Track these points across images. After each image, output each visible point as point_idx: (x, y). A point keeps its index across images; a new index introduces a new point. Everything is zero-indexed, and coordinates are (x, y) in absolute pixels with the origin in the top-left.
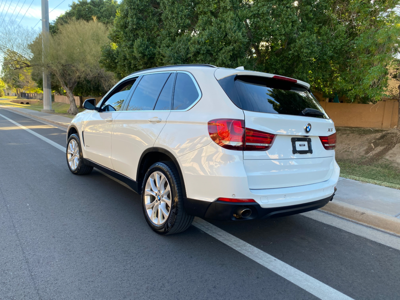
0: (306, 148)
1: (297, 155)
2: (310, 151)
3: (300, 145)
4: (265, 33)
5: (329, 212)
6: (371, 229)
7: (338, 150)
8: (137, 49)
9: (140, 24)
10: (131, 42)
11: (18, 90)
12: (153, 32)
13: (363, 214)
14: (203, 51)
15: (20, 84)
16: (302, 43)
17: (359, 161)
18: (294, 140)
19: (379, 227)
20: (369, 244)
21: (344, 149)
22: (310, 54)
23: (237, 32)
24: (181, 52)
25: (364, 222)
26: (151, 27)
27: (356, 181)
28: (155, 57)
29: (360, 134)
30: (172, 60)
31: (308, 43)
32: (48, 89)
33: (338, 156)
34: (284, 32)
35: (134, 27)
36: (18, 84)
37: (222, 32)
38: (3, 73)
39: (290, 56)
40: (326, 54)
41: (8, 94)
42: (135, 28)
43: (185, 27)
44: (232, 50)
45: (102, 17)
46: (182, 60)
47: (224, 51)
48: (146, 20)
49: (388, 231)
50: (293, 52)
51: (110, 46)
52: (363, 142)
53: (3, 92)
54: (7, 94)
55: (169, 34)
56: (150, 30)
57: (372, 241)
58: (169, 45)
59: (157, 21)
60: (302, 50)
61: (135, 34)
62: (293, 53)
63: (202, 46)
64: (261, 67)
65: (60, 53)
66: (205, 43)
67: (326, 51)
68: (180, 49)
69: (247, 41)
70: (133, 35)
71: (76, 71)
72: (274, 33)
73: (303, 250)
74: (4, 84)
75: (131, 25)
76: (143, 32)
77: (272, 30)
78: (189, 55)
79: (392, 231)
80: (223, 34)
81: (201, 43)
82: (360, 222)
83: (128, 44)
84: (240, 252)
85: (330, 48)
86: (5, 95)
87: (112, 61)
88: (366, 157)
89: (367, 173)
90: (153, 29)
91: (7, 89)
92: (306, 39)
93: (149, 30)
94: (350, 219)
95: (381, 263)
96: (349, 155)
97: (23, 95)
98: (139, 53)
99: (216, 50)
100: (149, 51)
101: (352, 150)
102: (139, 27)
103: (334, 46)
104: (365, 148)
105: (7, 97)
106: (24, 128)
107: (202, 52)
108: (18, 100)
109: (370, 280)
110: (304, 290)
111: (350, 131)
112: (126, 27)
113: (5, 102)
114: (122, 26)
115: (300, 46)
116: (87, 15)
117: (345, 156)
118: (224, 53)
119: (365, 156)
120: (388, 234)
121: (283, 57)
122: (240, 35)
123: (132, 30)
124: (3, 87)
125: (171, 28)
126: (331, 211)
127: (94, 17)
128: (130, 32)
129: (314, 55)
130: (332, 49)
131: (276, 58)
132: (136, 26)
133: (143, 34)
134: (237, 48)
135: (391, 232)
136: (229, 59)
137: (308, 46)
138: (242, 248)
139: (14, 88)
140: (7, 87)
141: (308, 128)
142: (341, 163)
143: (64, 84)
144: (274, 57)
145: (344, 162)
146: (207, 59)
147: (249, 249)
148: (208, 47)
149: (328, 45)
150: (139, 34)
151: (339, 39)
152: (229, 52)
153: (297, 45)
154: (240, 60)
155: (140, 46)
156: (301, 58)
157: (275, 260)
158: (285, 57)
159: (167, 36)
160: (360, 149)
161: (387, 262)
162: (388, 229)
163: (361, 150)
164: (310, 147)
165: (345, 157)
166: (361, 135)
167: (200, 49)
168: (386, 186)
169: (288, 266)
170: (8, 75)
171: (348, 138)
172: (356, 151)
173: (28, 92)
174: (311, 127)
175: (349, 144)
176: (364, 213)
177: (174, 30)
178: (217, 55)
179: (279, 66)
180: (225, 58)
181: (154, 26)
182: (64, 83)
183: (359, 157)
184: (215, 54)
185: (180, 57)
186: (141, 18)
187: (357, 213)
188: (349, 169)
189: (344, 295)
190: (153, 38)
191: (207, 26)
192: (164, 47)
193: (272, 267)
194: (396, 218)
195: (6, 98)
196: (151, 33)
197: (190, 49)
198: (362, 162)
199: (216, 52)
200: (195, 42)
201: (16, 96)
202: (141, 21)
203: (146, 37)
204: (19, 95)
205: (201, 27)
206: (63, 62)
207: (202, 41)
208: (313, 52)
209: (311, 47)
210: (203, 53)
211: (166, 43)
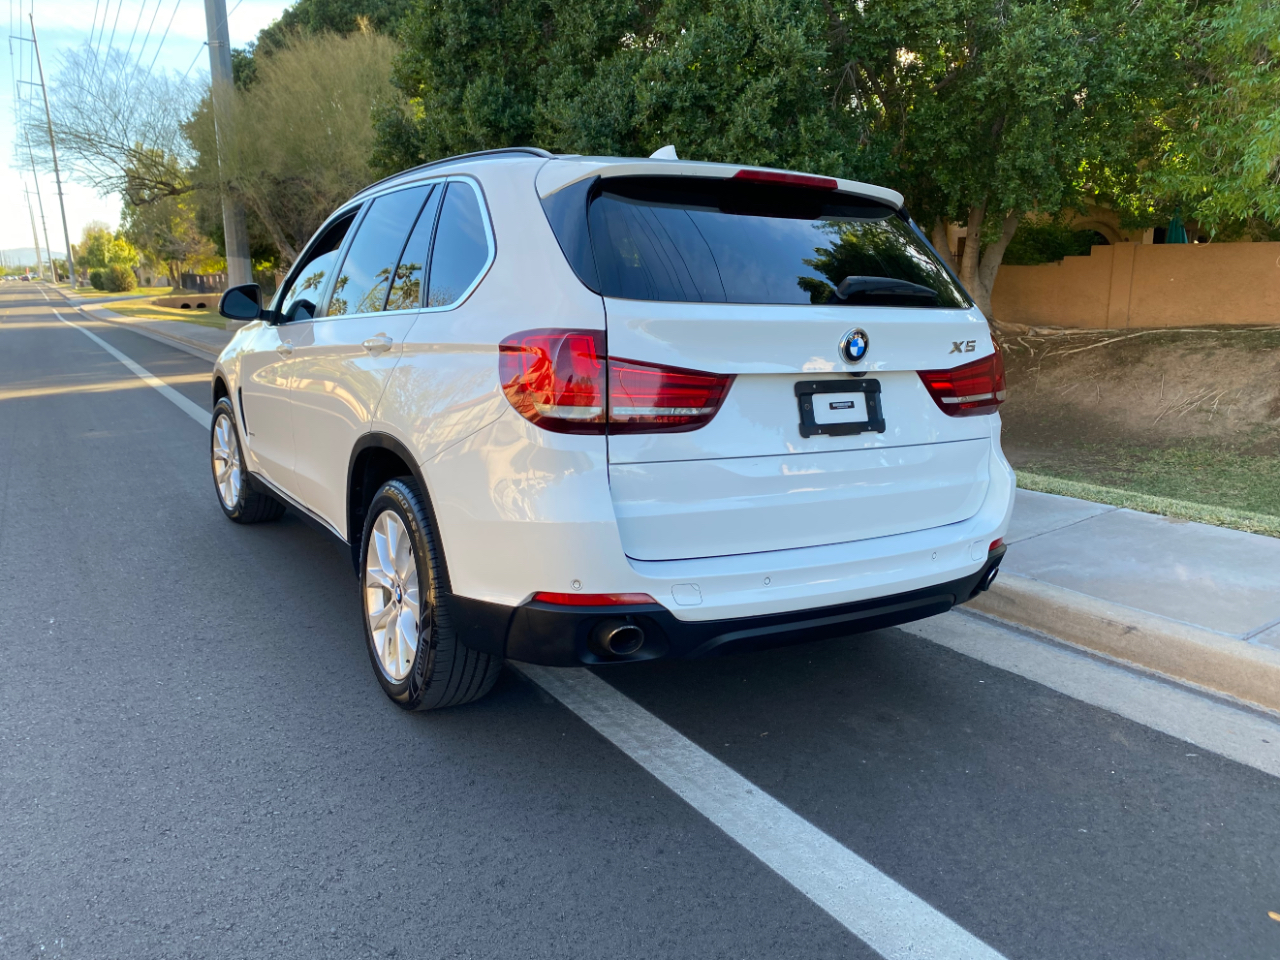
0: (860, 414)
1: (820, 441)
2: (876, 423)
3: (831, 404)
4: (886, 22)
5: (1023, 627)
6: (1152, 683)
7: (1170, 408)
8: (473, 111)
9: (481, 30)
10: (458, 89)
11: (174, 267)
12: (524, 52)
13: (1130, 629)
14: (681, 101)
15: (176, 247)
16: (1019, 45)
17: (1243, 444)
18: (806, 390)
19: (1181, 674)
20: (1117, 736)
21: (1191, 403)
22: (1051, 79)
23: (788, 26)
24: (611, 112)
25: (1135, 660)
26: (518, 37)
27: (1155, 516)
28: (532, 134)
29: (1255, 348)
30: (581, 138)
31: (1041, 44)
32: (242, 259)
33: (1170, 427)
34: (953, 14)
35: (464, 42)
36: (171, 248)
37: (742, 32)
38: (129, 219)
39: (980, 95)
40: (1111, 77)
41: (148, 281)
42: (467, 44)
43: (622, 26)
44: (777, 91)
45: (393, 18)
46: (616, 136)
47: (750, 94)
48: (500, 15)
49: (1212, 690)
50: (992, 80)
51: (399, 109)
52: (1261, 374)
53: (133, 275)
54: (143, 282)
55: (575, 55)
56: (514, 47)
57: (1133, 724)
58: (575, 90)
59: (534, 16)
60: (1021, 69)
61: (469, 63)
62: (991, 84)
63: (678, 83)
64: (887, 140)
65: (266, 143)
66: (687, 73)
67: (1112, 65)
68: (607, 100)
69: (825, 54)
70: (462, 69)
71: (314, 197)
72: (921, 20)
73: (865, 759)
74: (133, 252)
75: (455, 35)
76: (491, 55)
77: (913, 8)
78: (636, 120)
79: (1224, 690)
80: (745, 37)
81: (675, 73)
82: (1120, 660)
83: (447, 99)
84: (641, 764)
85: (1126, 52)
86: (139, 284)
87: (409, 157)
88: (1270, 429)
89: (1269, 481)
90: (524, 42)
91: (144, 266)
92: (1034, 29)
93: (511, 45)
94: (1089, 650)
95: (1128, 804)
96: (1210, 423)
97: (189, 283)
98: (482, 125)
99: (724, 95)
100: (512, 116)
101: (1223, 407)
102: (478, 39)
103: (1139, 45)
104: (1269, 397)
105: (145, 290)
106: (155, 382)
107: (678, 104)
108: (173, 296)
109: (1057, 861)
110: (801, 893)
111: (1218, 338)
112: (439, 43)
113: (135, 307)
114: (426, 42)
115: (1013, 56)
116: (346, 15)
117: (1196, 427)
118: (749, 102)
119: (1268, 426)
120: (1206, 700)
121: (958, 99)
122: (797, 37)
123: (457, 52)
124: (131, 260)
125: (579, 35)
126: (1029, 623)
127: (362, 19)
128: (454, 57)
129: (1065, 85)
130: (1135, 57)
131: (934, 104)
132: (469, 37)
133: (494, 61)
134: (793, 83)
135: (1222, 694)
136: (769, 122)
137: (1044, 53)
138: (654, 753)
139: (162, 262)
140: (143, 260)
141: (856, 344)
142: (1180, 454)
143: (284, 240)
144: (929, 103)
145: (1189, 450)
146: (697, 125)
147: (676, 755)
148: (698, 85)
149: (1118, 44)
150: (482, 63)
151: (1158, 17)
152: (767, 96)
153: (1002, 54)
154: (805, 122)
155: (483, 102)
156: (1021, 98)
157: (750, 792)
158: (967, 99)
159: (567, 62)
160: (1250, 402)
161: (1152, 800)
162: (1210, 681)
163: (1254, 405)
164: (874, 408)
165: (1196, 431)
166: (1258, 352)
167: (670, 95)
168: (1256, 532)
169: (784, 813)
170: (140, 223)
171: (1208, 363)
172: (1235, 408)
173: (199, 271)
174: (866, 344)
175: (1211, 387)
176: (1134, 628)
177: (587, 40)
178: (729, 109)
179: (946, 130)
180: (755, 119)
181: (528, 32)
182: (283, 236)
183: (1247, 429)
184: (722, 108)
185: (609, 125)
186: (484, 9)
187: (1111, 629)
188: (1205, 470)
189: (935, 912)
190: (527, 72)
191: (694, 15)
192: (558, 98)
193: (728, 815)
194: (1244, 642)
195: (141, 294)
196: (519, 57)
197: (638, 98)
198: (1255, 446)
199: (725, 102)
200: (654, 73)
201: (169, 285)
202: (484, 19)
203: (502, 69)
204: (177, 283)
205: (672, 21)
206: (275, 170)
207: (675, 68)
208: (1060, 73)
209: (1052, 57)
210: (683, 108)
211: (566, 84)
